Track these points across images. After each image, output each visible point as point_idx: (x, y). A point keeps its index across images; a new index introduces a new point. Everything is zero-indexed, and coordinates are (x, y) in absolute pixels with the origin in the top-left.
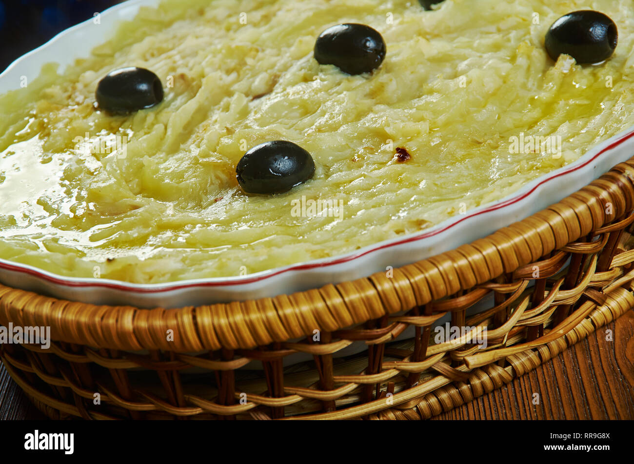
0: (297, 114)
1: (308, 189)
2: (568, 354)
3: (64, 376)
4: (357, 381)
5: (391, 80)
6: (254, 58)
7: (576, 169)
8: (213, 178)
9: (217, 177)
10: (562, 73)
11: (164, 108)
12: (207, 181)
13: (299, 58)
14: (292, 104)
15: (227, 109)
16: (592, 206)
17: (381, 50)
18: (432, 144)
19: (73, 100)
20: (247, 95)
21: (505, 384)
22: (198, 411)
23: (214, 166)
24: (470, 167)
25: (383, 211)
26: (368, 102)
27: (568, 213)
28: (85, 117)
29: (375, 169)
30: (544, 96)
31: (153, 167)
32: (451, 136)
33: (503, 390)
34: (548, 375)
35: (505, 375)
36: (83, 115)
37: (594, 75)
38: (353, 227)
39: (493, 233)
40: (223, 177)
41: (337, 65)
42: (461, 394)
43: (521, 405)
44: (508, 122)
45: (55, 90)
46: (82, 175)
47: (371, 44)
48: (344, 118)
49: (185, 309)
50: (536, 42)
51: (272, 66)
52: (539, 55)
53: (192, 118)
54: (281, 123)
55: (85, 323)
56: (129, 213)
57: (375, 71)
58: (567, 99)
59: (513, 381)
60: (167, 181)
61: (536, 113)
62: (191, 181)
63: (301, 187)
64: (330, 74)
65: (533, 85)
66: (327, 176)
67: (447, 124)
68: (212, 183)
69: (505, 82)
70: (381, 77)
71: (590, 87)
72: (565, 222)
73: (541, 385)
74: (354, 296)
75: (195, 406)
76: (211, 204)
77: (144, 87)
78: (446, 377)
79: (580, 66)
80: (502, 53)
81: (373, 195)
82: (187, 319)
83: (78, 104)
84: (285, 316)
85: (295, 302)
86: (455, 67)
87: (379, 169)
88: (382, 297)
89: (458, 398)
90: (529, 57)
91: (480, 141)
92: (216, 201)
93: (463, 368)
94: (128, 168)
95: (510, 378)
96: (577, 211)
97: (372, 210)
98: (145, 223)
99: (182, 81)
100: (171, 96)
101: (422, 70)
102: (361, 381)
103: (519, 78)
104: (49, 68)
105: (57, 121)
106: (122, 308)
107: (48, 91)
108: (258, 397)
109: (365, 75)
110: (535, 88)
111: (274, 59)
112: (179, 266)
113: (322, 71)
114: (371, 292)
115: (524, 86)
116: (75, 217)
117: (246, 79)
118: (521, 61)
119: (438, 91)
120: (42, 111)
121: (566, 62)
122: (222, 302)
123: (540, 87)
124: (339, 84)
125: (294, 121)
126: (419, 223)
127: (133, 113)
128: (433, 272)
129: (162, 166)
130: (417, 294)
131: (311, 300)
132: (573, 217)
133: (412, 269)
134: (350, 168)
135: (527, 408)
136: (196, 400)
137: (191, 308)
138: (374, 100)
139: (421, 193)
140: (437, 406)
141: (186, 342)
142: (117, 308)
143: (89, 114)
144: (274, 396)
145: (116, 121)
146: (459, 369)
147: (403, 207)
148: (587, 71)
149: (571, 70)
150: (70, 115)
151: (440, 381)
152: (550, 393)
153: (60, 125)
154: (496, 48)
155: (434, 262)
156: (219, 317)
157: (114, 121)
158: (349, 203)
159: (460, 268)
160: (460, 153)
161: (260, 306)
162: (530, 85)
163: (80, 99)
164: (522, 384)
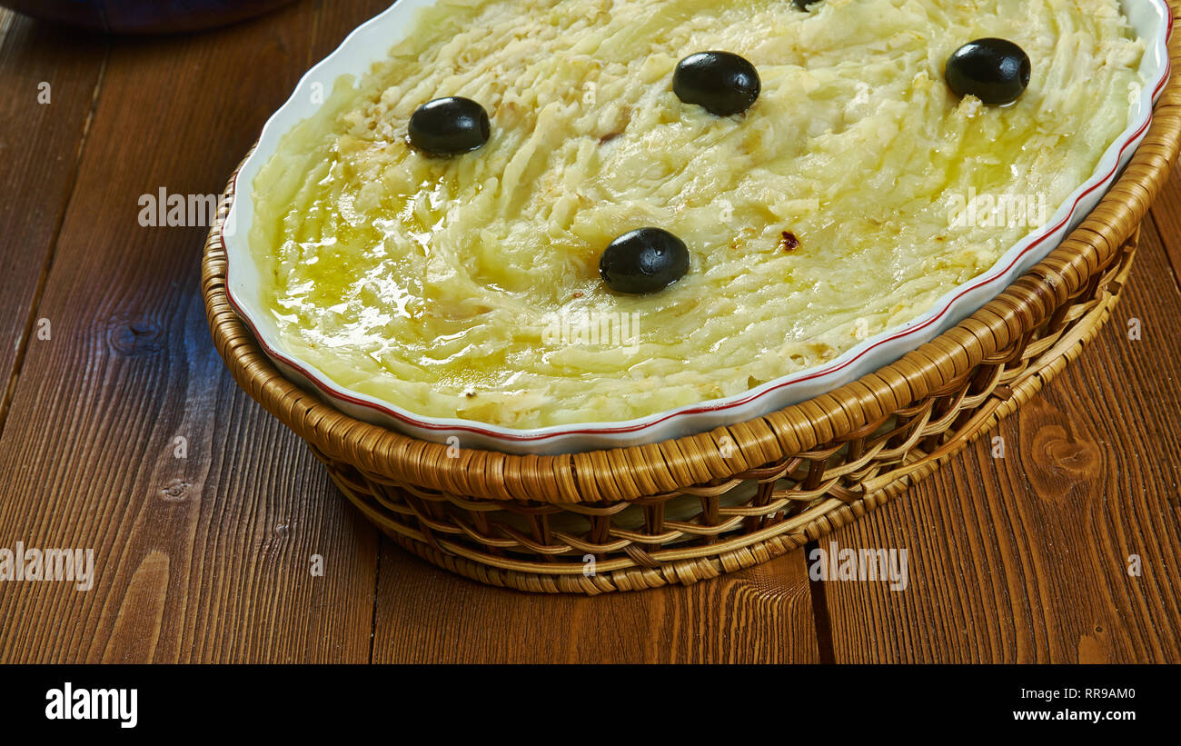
0: (658, 172)
1: (685, 288)
2: (968, 454)
3: (411, 505)
4: (744, 514)
5: (768, 127)
6: (595, 79)
7: (993, 280)
8: (568, 264)
9: (573, 264)
10: (967, 117)
11: (494, 151)
12: (561, 267)
13: (652, 81)
14: (652, 158)
15: (572, 158)
16: (1010, 320)
17: (754, 87)
18: (824, 227)
19: (379, 132)
20: (593, 137)
21: (900, 495)
22: (568, 549)
23: (569, 250)
24: (869, 260)
25: (774, 325)
26: (742, 159)
27: (983, 332)
28: (398, 161)
29: (760, 262)
30: (947, 149)
31: (493, 245)
32: (845, 213)
33: (897, 501)
34: (947, 481)
35: (901, 487)
36: (396, 158)
37: (1003, 120)
38: (742, 348)
39: (900, 358)
40: (581, 263)
41: (702, 104)
42: (852, 511)
43: (918, 521)
44: (909, 187)
45: (355, 116)
46: (411, 254)
47: (742, 79)
48: (718, 185)
49: (563, 456)
50: (935, 71)
51: (619, 94)
52: (938, 89)
53: (529, 164)
54: (640, 185)
55: (448, 471)
56: (478, 318)
57: (748, 112)
58: (973, 156)
59: (908, 490)
60: (512, 266)
61: (938, 177)
62: (542, 267)
63: (676, 287)
64: (695, 117)
65: (934, 131)
66: (705, 269)
67: (839, 195)
68: (567, 272)
69: (900, 128)
70: (756, 122)
71: (998, 138)
72: (980, 342)
73: (939, 494)
74: (750, 443)
75: (565, 544)
76: (568, 300)
77: (467, 124)
78: (839, 499)
79: (987, 108)
80: (897, 86)
81: (762, 300)
82: (565, 470)
83: (386, 138)
84: (674, 466)
85: (685, 451)
86: (842, 106)
87: (765, 261)
88: (780, 441)
89: (849, 516)
90: (927, 93)
91: (878, 221)
92: (575, 296)
93: (857, 488)
94: (463, 241)
95: (905, 488)
96: (993, 328)
97: (763, 324)
98: (498, 334)
99: (511, 112)
100: (500, 131)
101: (803, 111)
102: (749, 514)
103: (915, 123)
104: (343, 82)
105: (367, 169)
106: (490, 455)
107: (348, 118)
108: (635, 535)
109: (736, 117)
110: (935, 136)
111: (621, 81)
112: (547, 400)
113: (684, 111)
114: (769, 437)
115: (922, 132)
116: (413, 318)
117: (589, 111)
118: (919, 98)
119: (827, 151)
120: (346, 151)
121: (971, 105)
122: (602, 449)
123: (941, 134)
124: (706, 131)
125: (658, 183)
126: (820, 350)
127: (456, 156)
128: (837, 411)
129: (505, 243)
130: (819, 435)
131: (703, 448)
132: (989, 337)
133: (813, 406)
134: (730, 258)
135: (925, 525)
136: (566, 538)
137: (569, 455)
138: (749, 156)
139: (815, 301)
140: (827, 527)
141: (564, 495)
142: (484, 453)
143: (403, 157)
144: (652, 534)
145: (436, 166)
146: (852, 489)
147: (797, 319)
148: (995, 115)
149: (976, 114)
150: (382, 158)
151: (833, 503)
152: (950, 507)
153: (371, 174)
154: (887, 77)
155: (836, 396)
156: (601, 471)
157: (435, 166)
158: (735, 312)
159: (867, 405)
160: (857, 239)
161: (647, 457)
162: (929, 130)
163: (387, 130)
164: (918, 493)
